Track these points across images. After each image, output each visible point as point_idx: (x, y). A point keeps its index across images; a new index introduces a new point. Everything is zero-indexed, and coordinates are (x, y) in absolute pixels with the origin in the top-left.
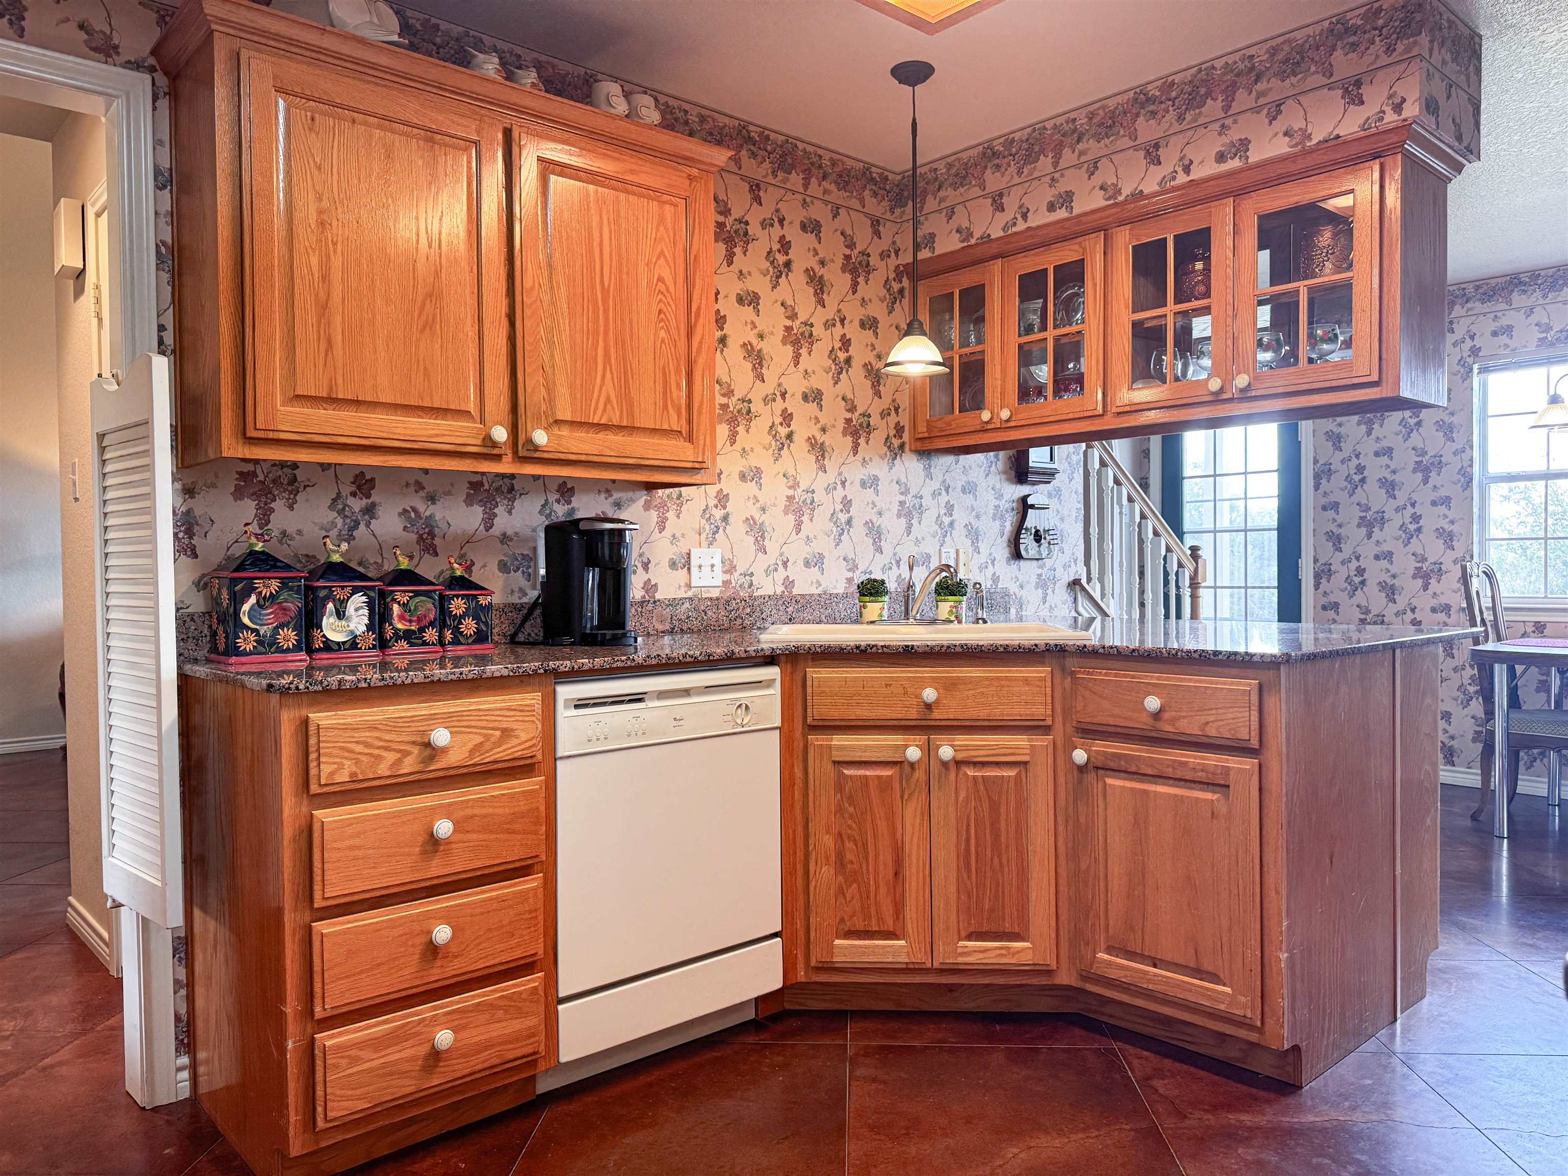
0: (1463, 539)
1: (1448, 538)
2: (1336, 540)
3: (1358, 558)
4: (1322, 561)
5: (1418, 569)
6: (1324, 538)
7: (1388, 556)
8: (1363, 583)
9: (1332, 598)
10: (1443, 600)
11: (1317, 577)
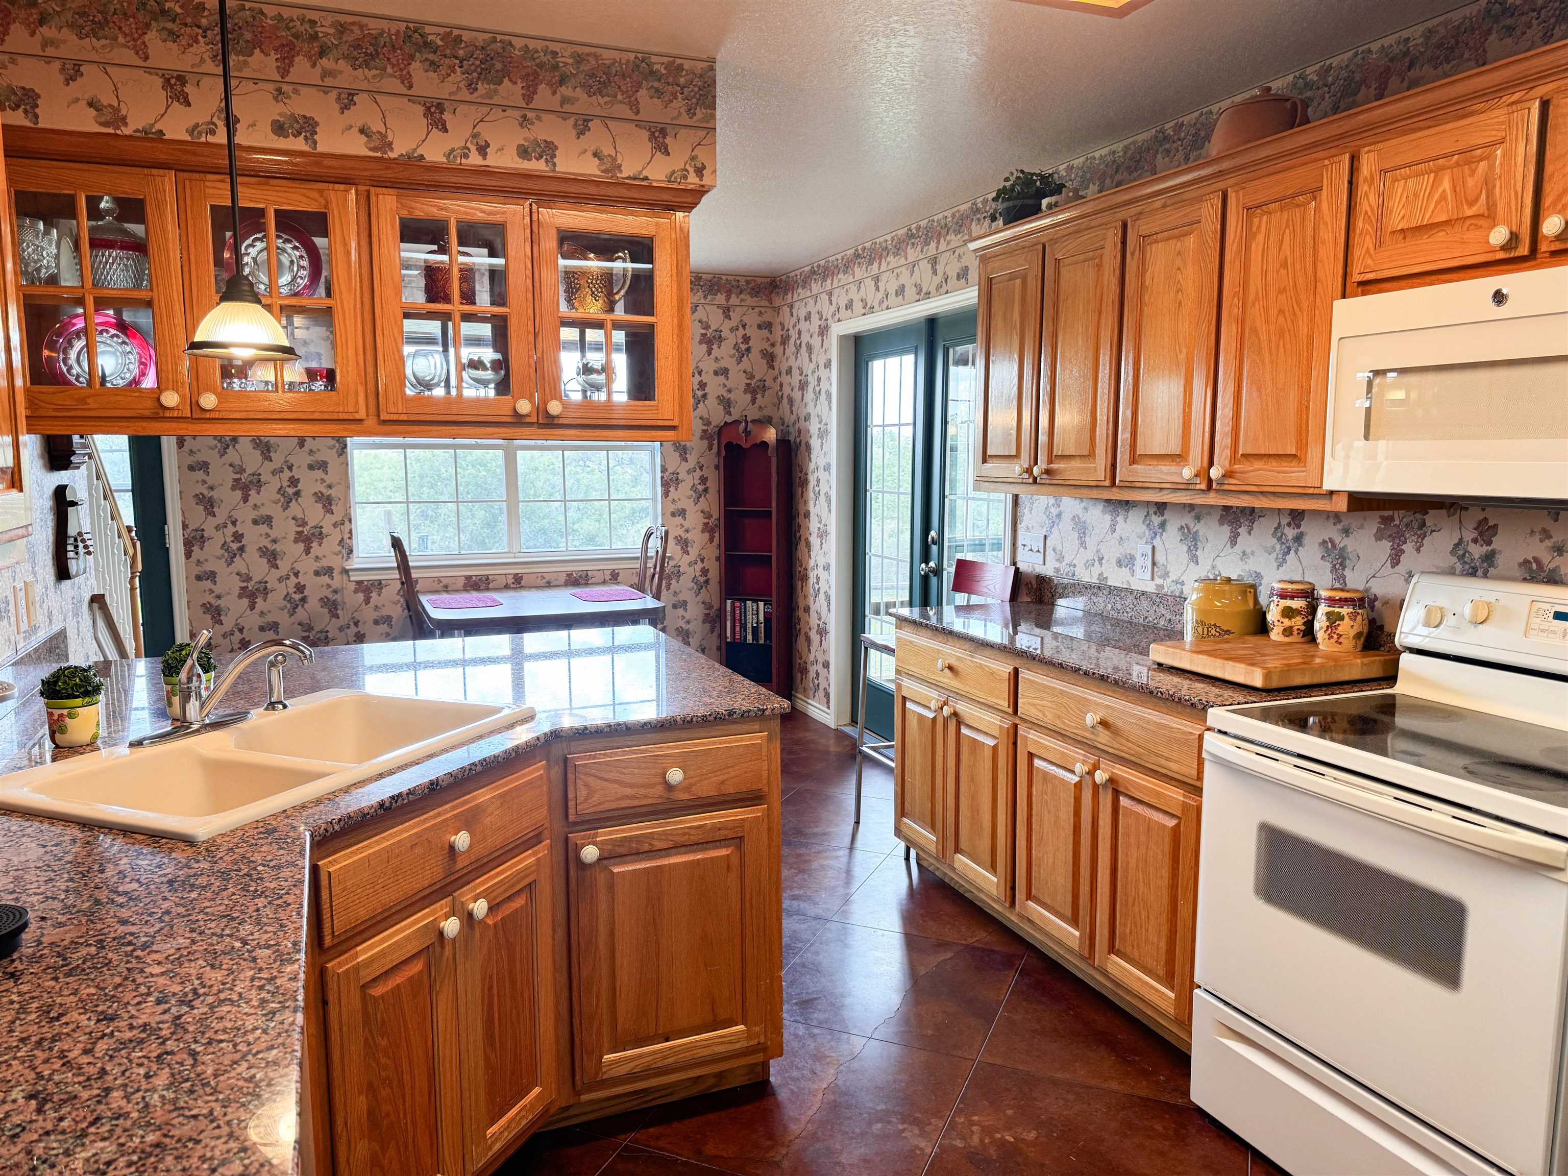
0: (341, 503)
1: (327, 502)
2: (209, 505)
3: (234, 523)
4: (191, 527)
5: (299, 533)
6: (193, 502)
7: (267, 520)
8: (242, 549)
9: (208, 567)
10: (325, 563)
11: (188, 544)
